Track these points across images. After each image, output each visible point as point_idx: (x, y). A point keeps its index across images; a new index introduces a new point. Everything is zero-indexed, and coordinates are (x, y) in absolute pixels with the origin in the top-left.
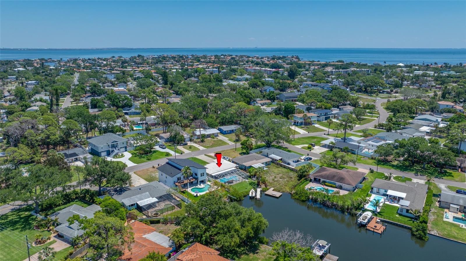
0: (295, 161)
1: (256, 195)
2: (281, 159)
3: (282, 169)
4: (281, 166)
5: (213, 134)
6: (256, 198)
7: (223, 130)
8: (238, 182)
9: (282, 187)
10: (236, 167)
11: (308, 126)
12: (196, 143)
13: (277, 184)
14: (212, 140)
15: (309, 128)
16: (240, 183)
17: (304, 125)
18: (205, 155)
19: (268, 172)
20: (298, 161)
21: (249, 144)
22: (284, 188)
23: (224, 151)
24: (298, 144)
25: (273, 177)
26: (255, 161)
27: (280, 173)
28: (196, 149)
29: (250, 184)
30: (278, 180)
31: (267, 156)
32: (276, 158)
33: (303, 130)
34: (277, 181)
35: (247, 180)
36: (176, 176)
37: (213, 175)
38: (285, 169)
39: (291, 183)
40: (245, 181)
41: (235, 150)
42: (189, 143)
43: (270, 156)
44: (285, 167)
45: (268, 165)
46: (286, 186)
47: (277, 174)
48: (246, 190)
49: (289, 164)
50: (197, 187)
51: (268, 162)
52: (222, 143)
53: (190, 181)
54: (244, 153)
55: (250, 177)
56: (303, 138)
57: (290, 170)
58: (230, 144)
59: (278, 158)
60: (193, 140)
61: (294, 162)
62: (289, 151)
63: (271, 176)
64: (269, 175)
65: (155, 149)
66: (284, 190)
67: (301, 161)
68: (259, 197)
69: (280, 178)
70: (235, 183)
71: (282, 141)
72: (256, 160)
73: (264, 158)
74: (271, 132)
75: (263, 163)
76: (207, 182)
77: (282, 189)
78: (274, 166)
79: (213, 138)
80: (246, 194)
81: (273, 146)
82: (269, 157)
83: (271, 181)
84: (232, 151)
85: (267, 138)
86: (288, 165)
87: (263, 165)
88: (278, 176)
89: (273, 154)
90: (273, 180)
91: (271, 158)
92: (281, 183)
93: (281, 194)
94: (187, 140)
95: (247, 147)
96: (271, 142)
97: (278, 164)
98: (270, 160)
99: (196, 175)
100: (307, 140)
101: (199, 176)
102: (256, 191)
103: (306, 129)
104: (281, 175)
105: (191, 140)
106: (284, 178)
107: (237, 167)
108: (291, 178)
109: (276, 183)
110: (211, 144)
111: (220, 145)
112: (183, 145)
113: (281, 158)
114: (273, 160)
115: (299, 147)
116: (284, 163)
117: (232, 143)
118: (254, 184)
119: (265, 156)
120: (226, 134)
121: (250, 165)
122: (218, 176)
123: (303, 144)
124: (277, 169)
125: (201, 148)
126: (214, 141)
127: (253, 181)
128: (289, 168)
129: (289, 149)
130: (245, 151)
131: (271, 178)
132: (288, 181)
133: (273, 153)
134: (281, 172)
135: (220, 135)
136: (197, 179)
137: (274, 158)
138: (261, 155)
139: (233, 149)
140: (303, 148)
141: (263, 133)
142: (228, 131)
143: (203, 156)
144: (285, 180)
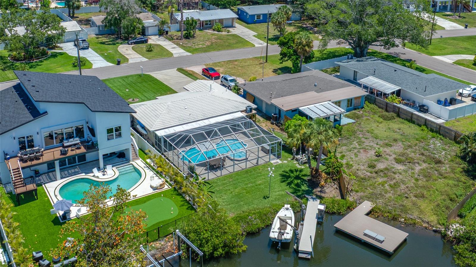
0: (443, 100)
1: (296, 238)
2: (398, 93)
3: (402, 126)
4: (398, 116)
5: (221, 21)
6: (297, 251)
7: (247, 13)
8: (243, 165)
9: (406, 202)
10: (246, 111)
11: (462, 14)
12: (171, 39)
13: (387, 187)
14: (213, 34)
15: (464, 18)
16: (246, 171)
17: (451, 10)
18: (181, 70)
19: (354, 132)
20: (452, 101)
21: (301, 43)
22: (414, 204)
23: (236, 61)
24: (443, 51)
25: (372, 153)
26: (312, 94)
27: (395, 140)
28: (165, 53)
29: (285, 177)
30: (386, 169)
31: (354, 81)
32: (381, 89)
33: (451, 20)
34: (385, 172)
35: (275, 161)
36: (14, 133)
37: (160, 134)
38: (412, 125)
39: (441, 183)
40: (268, 164)
41: (265, 61)
42: (153, 40)
43: (363, 81)
44: (411, 119)
45: (355, 109)
46: (423, 196)
47: (387, 145)
48: (265, 204)
49: (423, 109)
50: (89, 176)
51: (356, 98)
52: (237, 43)
53: (63, 153)
54: (285, 70)
55: (287, 149)
56: (454, 39)
57: (432, 131)
58: (256, 45)
59: (389, 87)
60: (167, 32)
61: (439, 102)
62: (422, 70)
63: (365, 150)
64: (355, 144)
65: (61, 48)
66: (415, 215)
67: (462, 102)
68: (310, 249)
69: (398, 161)
70: (231, 169)
71: (397, 41)
72: (317, 91)
73: (343, 86)
74: (370, 10)
75: (338, 103)
76: (136, 157)
77: (404, 209)
78: (375, 113)
79: (219, 31)
80: (257, 223)
81: (373, 54)
82: (360, 85)
83: (364, 171)
84: (257, 62)
85: (356, 28)
86: (420, 111)
87: (337, 110)
88: (388, 150)
89: (374, 74)
90: (372, 166)
91: (365, 87)
92: (403, 182)
93: (405, 235)
94: (150, 31)
95: (295, 51)
96: (368, 43)
97: (387, 108)
98: (363, 93)
99: (92, 131)
100: (466, 45)
101: (101, 137)
102: (300, 217)
103: (456, 19)
104: (398, 148)
105: (161, 33)
106: (411, 161)
107: (251, 110)
108: (439, 162)
109: (380, 180)
110: (208, 43)
111: (229, 47)
112: (135, 43)
113: (397, 88)
114: (372, 93)
115: (449, 59)
116: (406, 105)
117: (260, 44)
118: (297, 177)
119: (349, 81)
120: (255, 23)
121: (293, 107)
122: (173, 140)
123: (458, 53)
124: (385, 125)
125: (177, 51)
126: (219, 38)
127: (299, 167)
128: (426, 123)
129: (419, 65)
130: (289, 64)
131: (363, 156)
132: (428, 176)
133: (372, 72)
134: (398, 136)
135: (237, 25)
136: (92, 146)
137: (374, 86)
138: (337, 76)
139: (261, 57)
140: (458, 63)
141: (345, 13)
142: (259, 16)
143: (173, 72)
144: (417, 168)
